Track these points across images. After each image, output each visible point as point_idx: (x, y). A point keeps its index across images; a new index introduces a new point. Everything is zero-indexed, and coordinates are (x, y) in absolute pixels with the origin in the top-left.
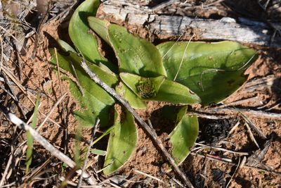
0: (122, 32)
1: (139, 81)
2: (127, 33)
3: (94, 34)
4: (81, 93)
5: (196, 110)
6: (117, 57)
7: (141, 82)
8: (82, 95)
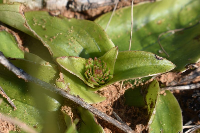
0: (43, 17)
1: (85, 66)
2: (49, 17)
3: (7, 29)
4: (11, 106)
5: (167, 84)
6: (46, 45)
7: (87, 66)
8: (13, 108)
